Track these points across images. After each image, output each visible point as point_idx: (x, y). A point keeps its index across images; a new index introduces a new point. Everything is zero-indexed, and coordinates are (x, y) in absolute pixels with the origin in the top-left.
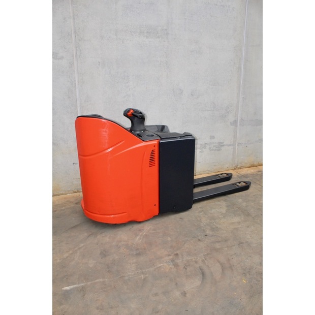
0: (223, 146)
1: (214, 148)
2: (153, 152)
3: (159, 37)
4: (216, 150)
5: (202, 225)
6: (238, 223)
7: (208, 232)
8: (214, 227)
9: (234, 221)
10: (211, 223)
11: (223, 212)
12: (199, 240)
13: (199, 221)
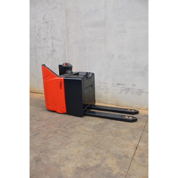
0: (143, 92)
1: (136, 93)
2: (61, 83)
3: (100, 27)
4: (137, 94)
5: (72, 124)
6: (86, 131)
7: (68, 127)
8: (74, 127)
9: (86, 129)
10: (77, 125)
11: (92, 125)
12: (59, 127)
13: (75, 122)
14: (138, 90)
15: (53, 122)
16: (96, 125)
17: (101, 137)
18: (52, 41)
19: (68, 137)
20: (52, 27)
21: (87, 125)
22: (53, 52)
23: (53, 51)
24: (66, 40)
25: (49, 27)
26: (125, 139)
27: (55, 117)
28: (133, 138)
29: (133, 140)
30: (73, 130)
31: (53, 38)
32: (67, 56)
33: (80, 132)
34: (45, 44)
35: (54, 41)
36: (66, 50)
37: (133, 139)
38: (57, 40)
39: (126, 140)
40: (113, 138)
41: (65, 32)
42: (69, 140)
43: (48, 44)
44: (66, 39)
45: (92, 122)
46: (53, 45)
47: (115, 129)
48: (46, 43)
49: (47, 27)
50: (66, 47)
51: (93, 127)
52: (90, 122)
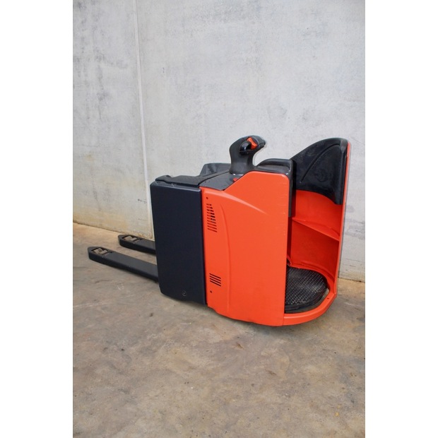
3: (244, 17)
5: (148, 337)
6: (192, 368)
7: (133, 349)
8: (154, 348)
9: (190, 361)
10: (164, 342)
11: (211, 341)
12: (106, 349)
13: (159, 330)
14: (358, 225)
15: (90, 326)
16: (226, 342)
17: (237, 397)
18: (99, 67)
19: (126, 392)
20: (97, 20)
21: (194, 344)
22: (101, 99)
23: (103, 96)
24: (139, 63)
25: (86, 20)
26: (321, 408)
27: (99, 309)
28: (349, 403)
29: (348, 414)
30: (147, 362)
31: (100, 58)
32: (142, 113)
33: (169, 372)
34: (79, 76)
35: (103, 65)
36: (141, 93)
37: (348, 409)
38: (112, 64)
39: (324, 411)
40: (279, 401)
41: (137, 36)
42: (130, 408)
43: (86, 75)
44: (138, 60)
45: (212, 332)
46: (100, 78)
47: (286, 360)
48: (82, 74)
49: (82, 22)
50: (140, 83)
51: (214, 352)
52: (206, 330)
